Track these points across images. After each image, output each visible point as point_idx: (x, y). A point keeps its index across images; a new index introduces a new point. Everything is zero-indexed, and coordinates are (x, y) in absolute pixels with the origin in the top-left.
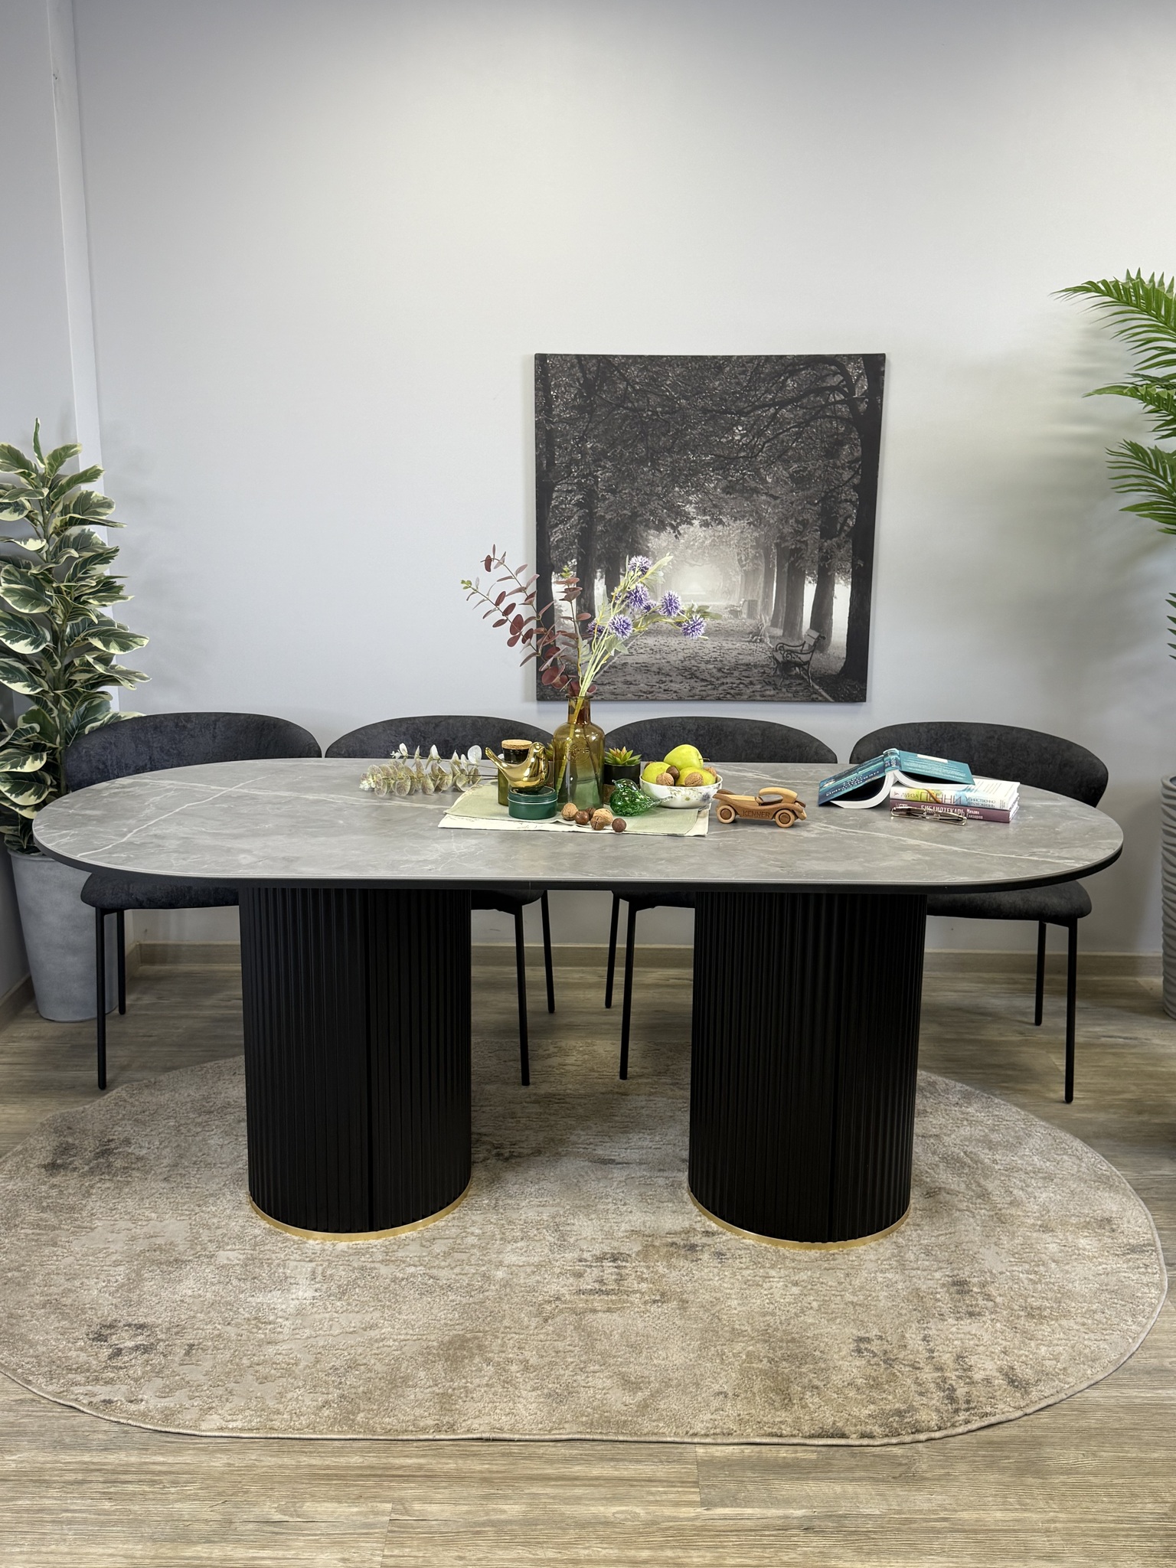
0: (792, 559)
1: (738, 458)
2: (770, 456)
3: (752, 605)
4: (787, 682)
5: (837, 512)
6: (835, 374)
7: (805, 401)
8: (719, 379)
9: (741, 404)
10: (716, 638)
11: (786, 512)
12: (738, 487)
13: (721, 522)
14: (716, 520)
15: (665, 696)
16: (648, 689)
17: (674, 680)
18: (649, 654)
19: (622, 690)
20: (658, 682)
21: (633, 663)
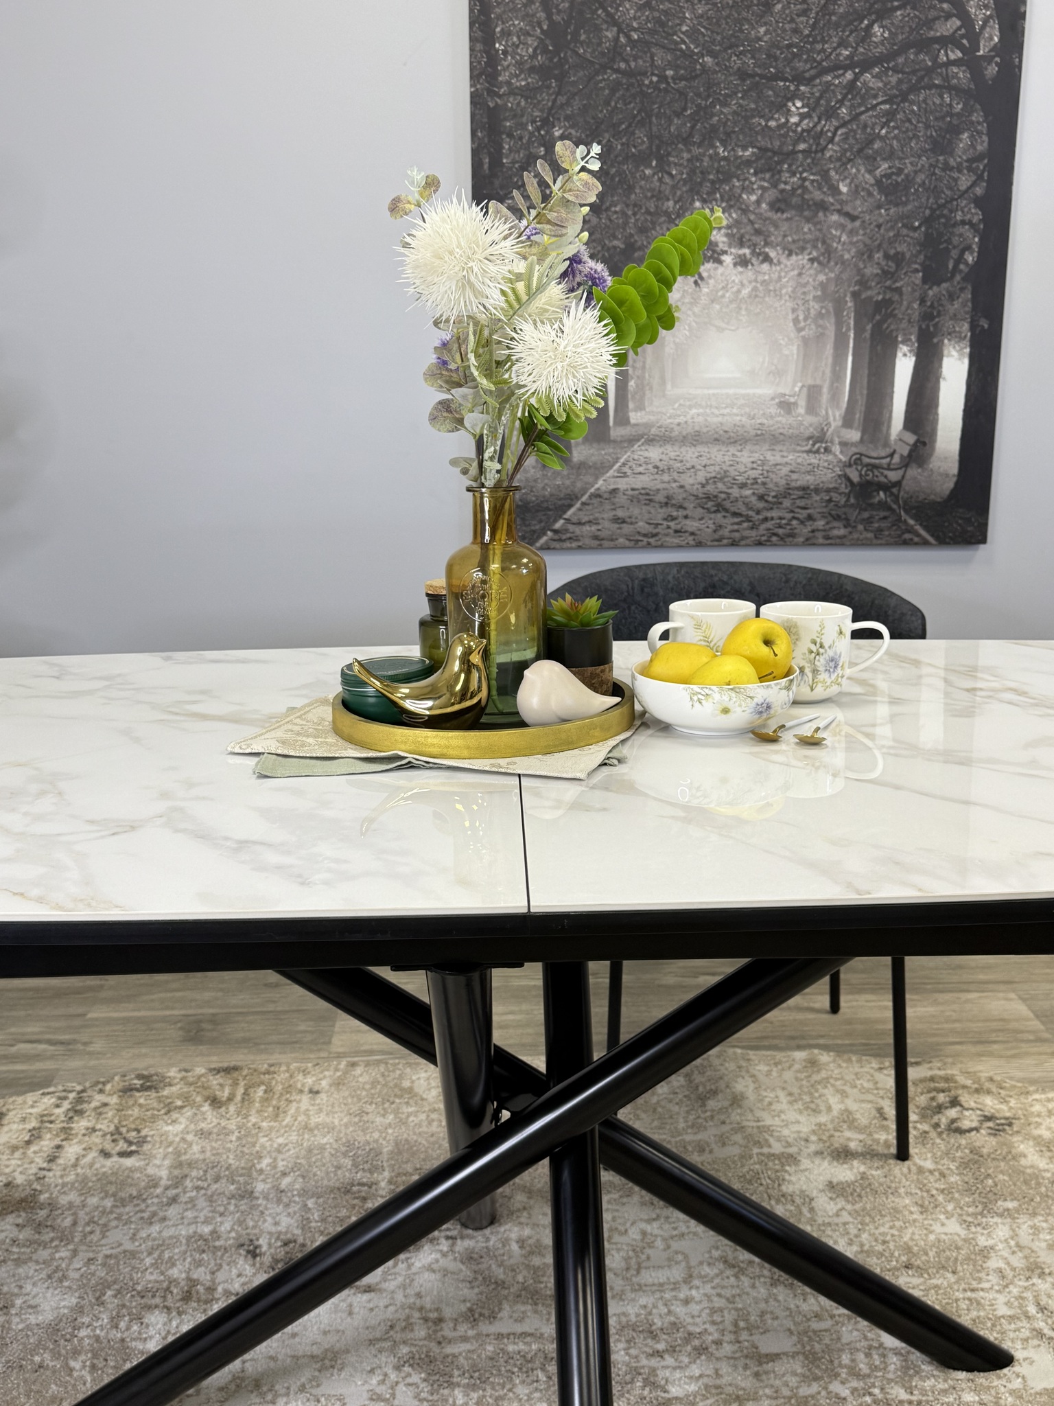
0: (878, 317)
1: (794, 152)
2: (845, 151)
3: (813, 393)
4: (866, 515)
5: (949, 241)
6: (948, 16)
7: (901, 60)
8: (765, 24)
9: (800, 65)
10: (757, 448)
11: (868, 242)
12: (794, 200)
13: (767, 259)
14: (759, 254)
15: (676, 541)
16: (651, 529)
17: (690, 514)
18: (653, 474)
19: (610, 532)
20: (665, 519)
21: (627, 490)
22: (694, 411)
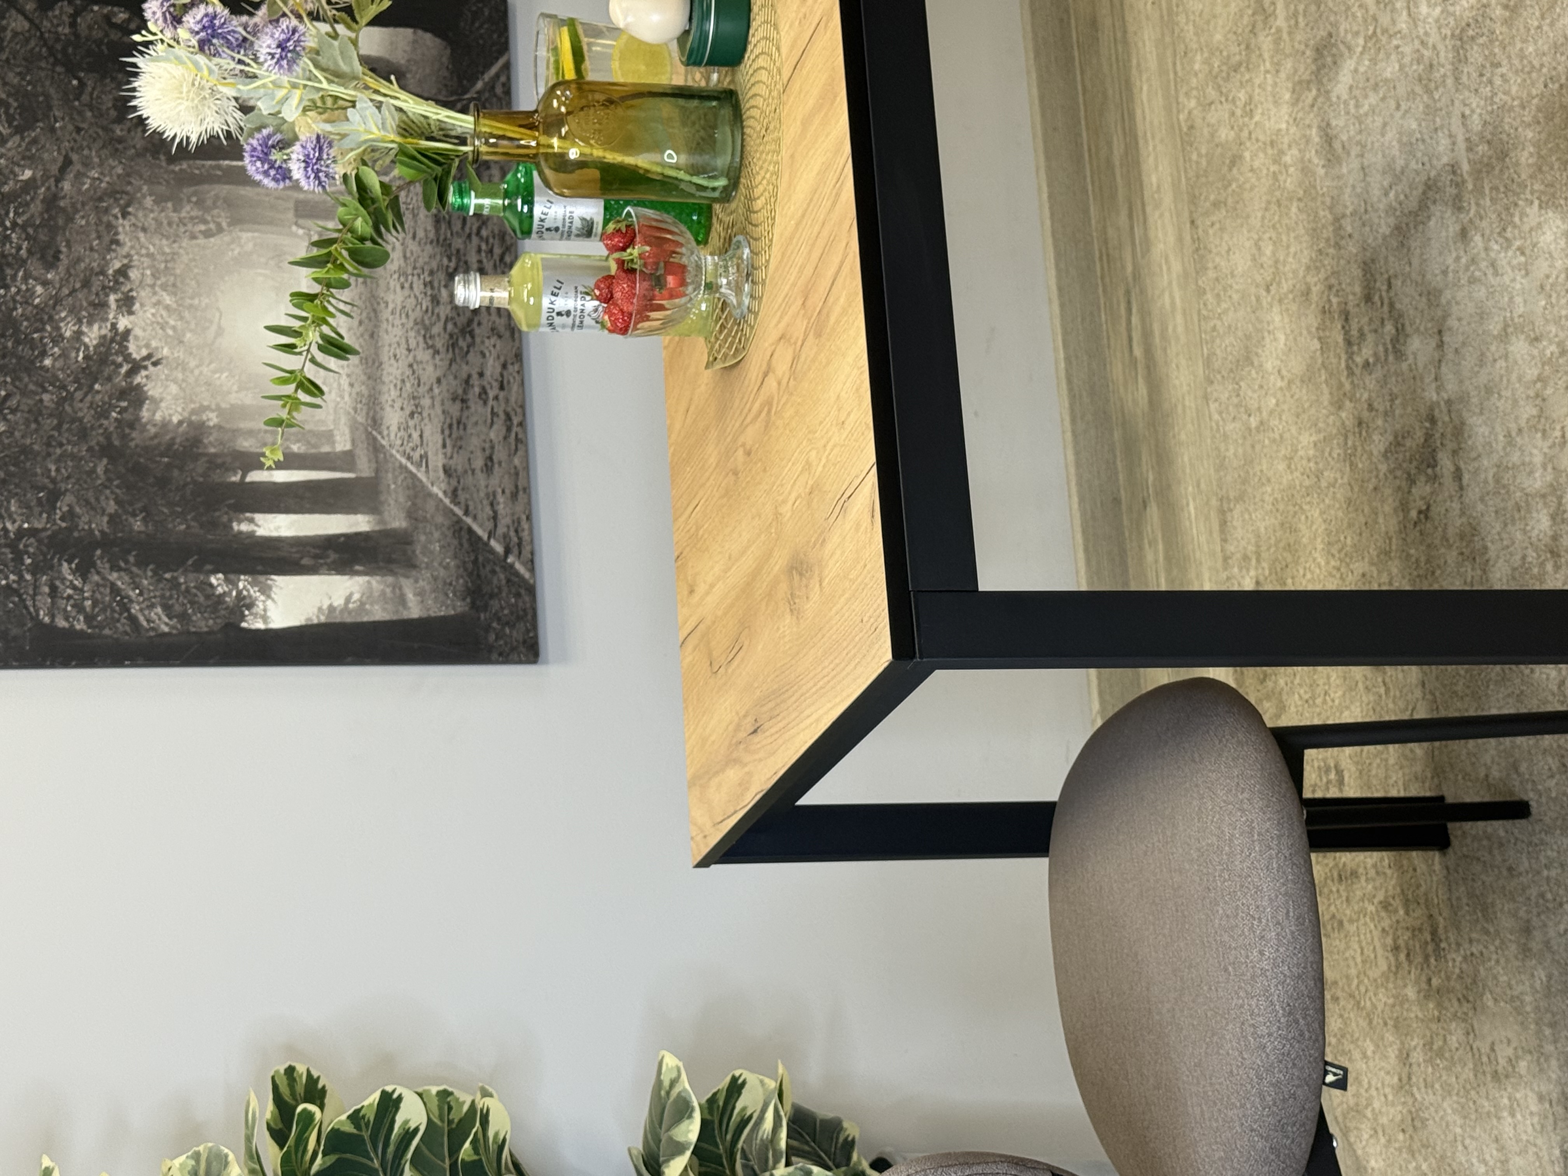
13: (123, 272)
15: (515, 388)
16: (499, 423)
17: (477, 370)
18: (422, 419)
19: (506, 477)
20: (485, 403)
21: (445, 454)
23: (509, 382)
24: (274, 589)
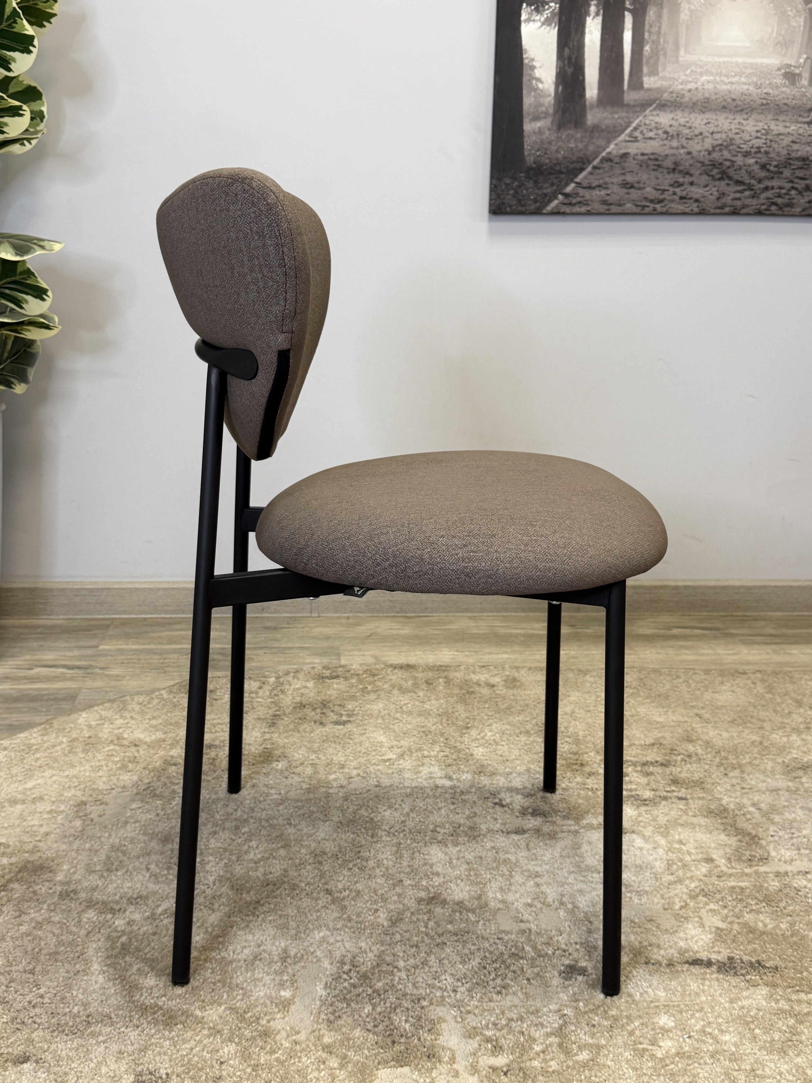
10: (762, 117)
16: (657, 195)
17: (696, 181)
18: (662, 140)
19: (618, 197)
20: (671, 185)
21: (637, 154)
22: (705, 78)
23: (685, 203)
24: (548, 28)
